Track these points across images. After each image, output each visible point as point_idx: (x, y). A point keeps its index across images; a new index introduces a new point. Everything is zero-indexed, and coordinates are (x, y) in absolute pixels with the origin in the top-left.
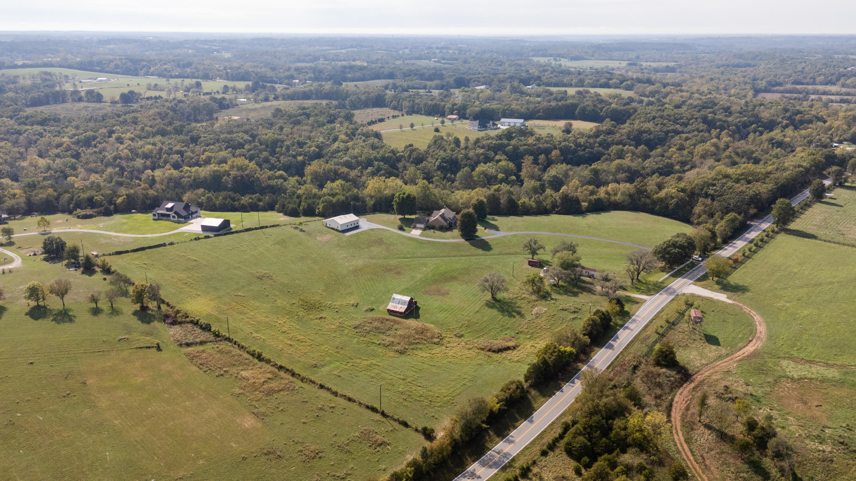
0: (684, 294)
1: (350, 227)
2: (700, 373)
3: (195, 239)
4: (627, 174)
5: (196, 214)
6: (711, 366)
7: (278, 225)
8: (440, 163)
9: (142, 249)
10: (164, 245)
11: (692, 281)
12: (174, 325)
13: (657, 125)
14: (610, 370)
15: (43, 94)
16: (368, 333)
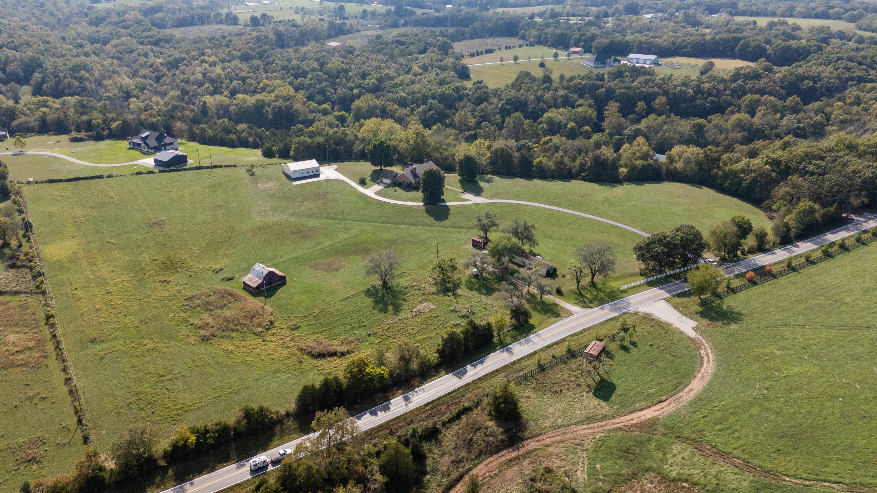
0: (636, 313)
1: (305, 174)
2: (539, 438)
3: (137, 174)
4: (745, 133)
5: (172, 146)
6: (564, 430)
7: (235, 166)
8: (503, 104)
9: (77, 179)
10: (101, 177)
11: (668, 295)
12: (12, 268)
13: (837, 69)
14: (427, 408)
15: (188, 16)
16: (194, 308)
